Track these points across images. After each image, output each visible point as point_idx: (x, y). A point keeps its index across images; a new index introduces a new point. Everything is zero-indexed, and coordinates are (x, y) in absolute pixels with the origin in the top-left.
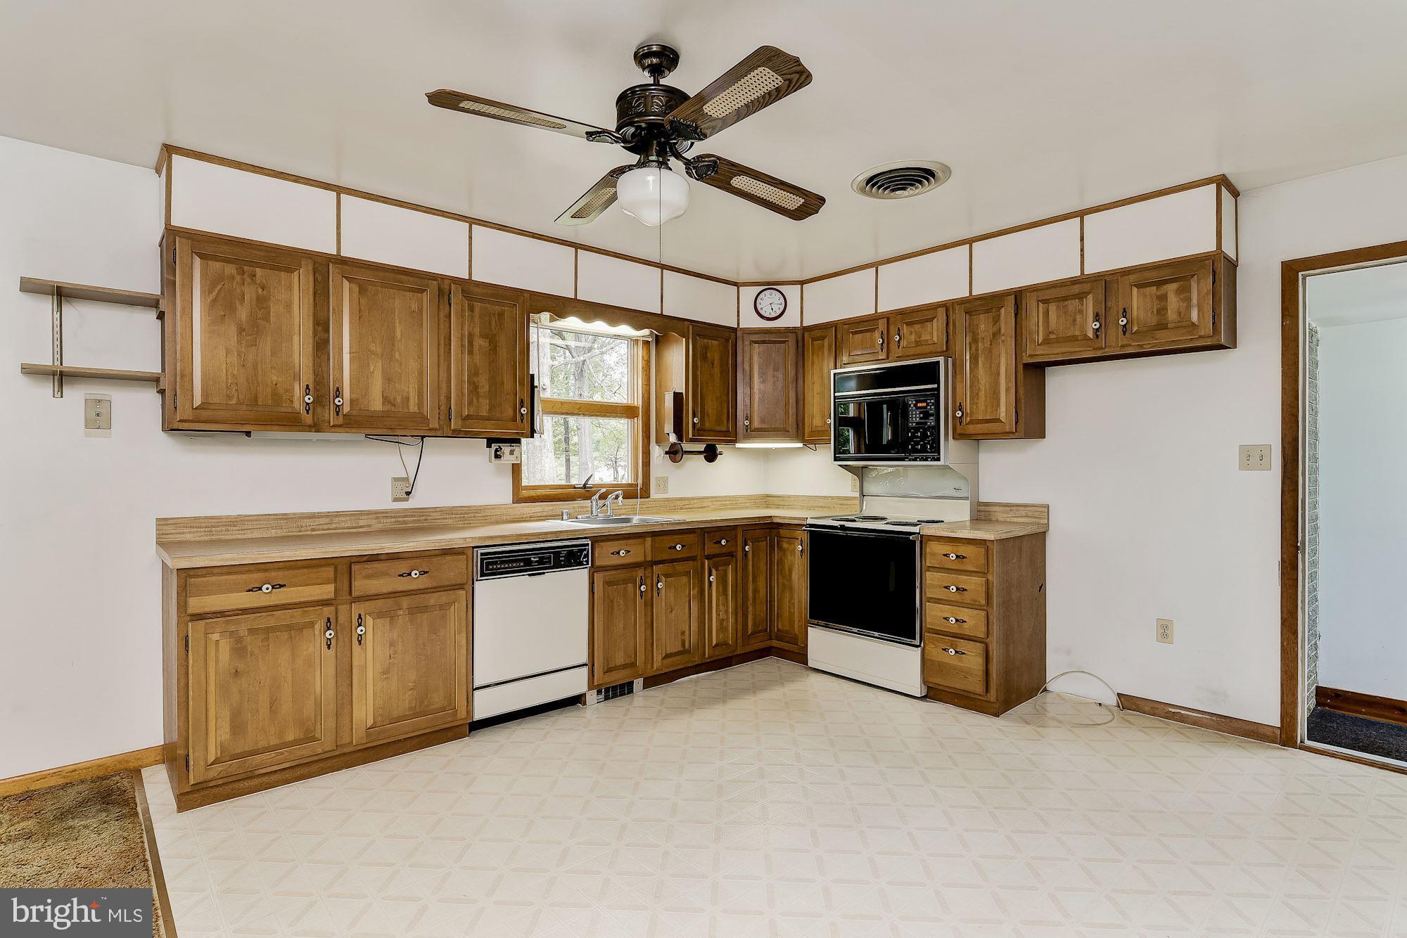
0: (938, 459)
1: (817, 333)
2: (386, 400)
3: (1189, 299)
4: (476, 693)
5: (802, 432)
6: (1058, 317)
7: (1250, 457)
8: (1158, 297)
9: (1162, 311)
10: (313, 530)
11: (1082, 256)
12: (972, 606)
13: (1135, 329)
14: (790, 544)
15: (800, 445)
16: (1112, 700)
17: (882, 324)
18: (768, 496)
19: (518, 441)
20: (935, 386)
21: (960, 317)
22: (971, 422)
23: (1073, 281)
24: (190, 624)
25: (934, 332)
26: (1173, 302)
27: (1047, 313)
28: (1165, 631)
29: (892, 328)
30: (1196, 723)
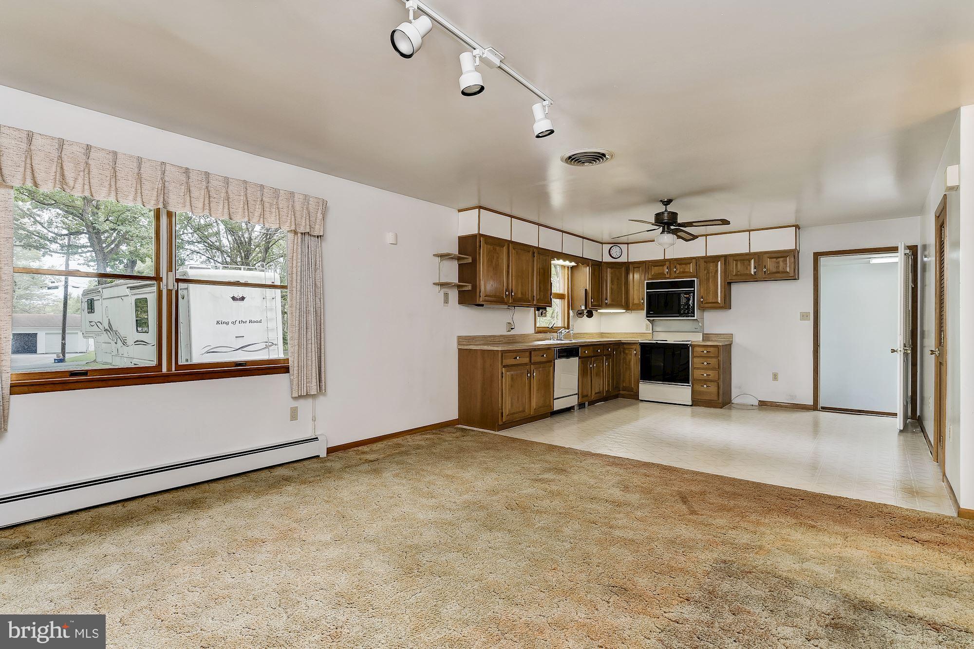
0: (694, 317)
1: (636, 265)
2: (522, 293)
3: (786, 264)
4: (555, 401)
5: (627, 306)
6: (741, 266)
7: (804, 316)
8: (776, 262)
9: (778, 267)
10: (490, 342)
11: (750, 246)
12: (713, 369)
13: (768, 272)
14: (630, 351)
15: (625, 311)
16: (756, 403)
17: (667, 263)
18: (602, 333)
19: (545, 309)
20: (693, 289)
21: (702, 265)
22: (707, 303)
23: (746, 254)
24: (504, 369)
25: (691, 268)
26: (781, 264)
27: (737, 265)
28: (775, 377)
29: (671, 265)
30: (786, 407)
